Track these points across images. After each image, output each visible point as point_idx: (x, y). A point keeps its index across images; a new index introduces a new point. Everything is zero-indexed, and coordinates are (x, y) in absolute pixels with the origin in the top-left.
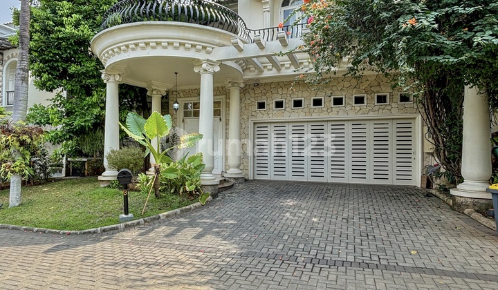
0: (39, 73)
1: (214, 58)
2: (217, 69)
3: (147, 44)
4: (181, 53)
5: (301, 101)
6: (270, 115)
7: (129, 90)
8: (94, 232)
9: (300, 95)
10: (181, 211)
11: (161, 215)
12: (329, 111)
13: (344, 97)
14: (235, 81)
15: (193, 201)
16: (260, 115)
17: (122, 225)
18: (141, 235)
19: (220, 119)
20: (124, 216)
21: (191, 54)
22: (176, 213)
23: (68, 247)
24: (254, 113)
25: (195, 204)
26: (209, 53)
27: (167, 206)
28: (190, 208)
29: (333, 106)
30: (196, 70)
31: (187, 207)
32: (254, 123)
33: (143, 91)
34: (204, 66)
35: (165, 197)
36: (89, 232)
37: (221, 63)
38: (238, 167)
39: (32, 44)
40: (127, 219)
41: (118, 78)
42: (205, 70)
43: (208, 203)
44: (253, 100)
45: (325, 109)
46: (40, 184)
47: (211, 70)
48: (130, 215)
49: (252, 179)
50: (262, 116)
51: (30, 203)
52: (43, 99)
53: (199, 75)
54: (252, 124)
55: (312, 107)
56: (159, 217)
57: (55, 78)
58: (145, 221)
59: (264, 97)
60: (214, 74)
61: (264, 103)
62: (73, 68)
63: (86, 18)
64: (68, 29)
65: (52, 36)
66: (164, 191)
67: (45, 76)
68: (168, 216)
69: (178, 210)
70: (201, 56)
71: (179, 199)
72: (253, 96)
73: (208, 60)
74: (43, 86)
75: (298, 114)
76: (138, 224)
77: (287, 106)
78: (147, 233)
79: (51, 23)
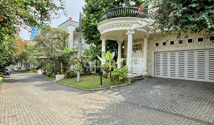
0: (86, 39)
1: (132, 28)
2: (133, 32)
3: (113, 26)
4: (121, 28)
5: (173, 42)
6: (161, 49)
7: (111, 42)
8: (92, 90)
9: (173, 39)
10: (118, 86)
11: (111, 87)
12: (186, 46)
13: (193, 38)
14: (145, 35)
15: (123, 83)
16: (156, 49)
17: (99, 89)
18: (102, 92)
19: (142, 51)
20: (101, 86)
21: (124, 28)
22: (116, 87)
23: (84, 93)
24: (154, 48)
25: (123, 85)
26: (130, 27)
27: (114, 84)
28: (121, 86)
29: (187, 43)
30: (126, 34)
31: (120, 85)
32: (155, 52)
33: (116, 42)
34: (128, 32)
35: (114, 81)
36: (91, 90)
37: (135, 30)
38: (147, 71)
39: (83, 30)
40: (101, 87)
41: (105, 39)
42: (129, 34)
43: (129, 84)
44: (154, 42)
45: (184, 45)
46: (88, 75)
47: (131, 33)
48: (102, 86)
49: (153, 77)
50: (157, 49)
51: (82, 81)
52: (87, 47)
53: (127, 35)
54: (154, 53)
55: (178, 44)
56: (110, 88)
57: (90, 40)
58: (106, 88)
59: (158, 41)
60: (133, 34)
61: (158, 43)
62: (94, 36)
63: (97, 19)
64: (92, 23)
65: (88, 26)
66: (115, 79)
67: (87, 39)
68: (113, 88)
69: (117, 86)
70: (128, 28)
71: (118, 82)
72: (154, 40)
73: (130, 30)
74: (87, 43)
75: (172, 48)
76: (104, 89)
77: (168, 44)
78: (104, 92)
79: (88, 22)
